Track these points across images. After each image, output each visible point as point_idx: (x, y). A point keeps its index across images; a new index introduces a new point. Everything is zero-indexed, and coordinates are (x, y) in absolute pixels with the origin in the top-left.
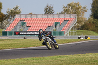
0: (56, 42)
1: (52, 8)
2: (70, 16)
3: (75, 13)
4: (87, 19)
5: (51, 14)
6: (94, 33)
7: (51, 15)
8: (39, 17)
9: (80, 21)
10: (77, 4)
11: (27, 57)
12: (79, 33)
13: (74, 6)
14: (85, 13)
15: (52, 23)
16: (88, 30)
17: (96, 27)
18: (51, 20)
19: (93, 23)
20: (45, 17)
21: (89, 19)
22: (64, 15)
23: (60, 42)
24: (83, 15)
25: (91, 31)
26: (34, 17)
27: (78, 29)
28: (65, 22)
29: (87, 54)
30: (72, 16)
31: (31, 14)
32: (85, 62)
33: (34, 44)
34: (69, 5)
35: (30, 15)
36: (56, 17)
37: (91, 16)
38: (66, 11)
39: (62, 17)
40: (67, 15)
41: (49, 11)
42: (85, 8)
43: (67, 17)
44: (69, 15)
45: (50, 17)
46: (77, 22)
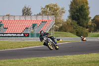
0: (56, 43)
1: (30, 9)
2: (48, 17)
3: (53, 15)
4: (65, 21)
5: (28, 15)
6: (72, 35)
7: (29, 17)
8: (17, 18)
9: (58, 23)
10: (56, 5)
11: (4, 59)
12: (57, 35)
13: (52, 8)
14: (63, 14)
15: (30, 25)
16: (65, 31)
17: (74, 28)
18: (29, 21)
19: (71, 24)
20: (23, 18)
21: (67, 20)
22: (41, 16)
23: (38, 44)
24: (61, 17)
25: (69, 33)
26: (12, 19)
27: (56, 30)
28: (43, 23)
29: (65, 56)
30: (50, 18)
31: (8, 15)
32: (63, 64)
33: (11, 46)
34: (47, 6)
35: (7, 17)
36: (34, 18)
37: (69, 17)
38: (44, 13)
39: (40, 18)
40: (45, 16)
41: (26, 12)
42: (63, 9)
43: (45, 18)
44: (46, 17)
45: (28, 18)
46: (55, 24)
